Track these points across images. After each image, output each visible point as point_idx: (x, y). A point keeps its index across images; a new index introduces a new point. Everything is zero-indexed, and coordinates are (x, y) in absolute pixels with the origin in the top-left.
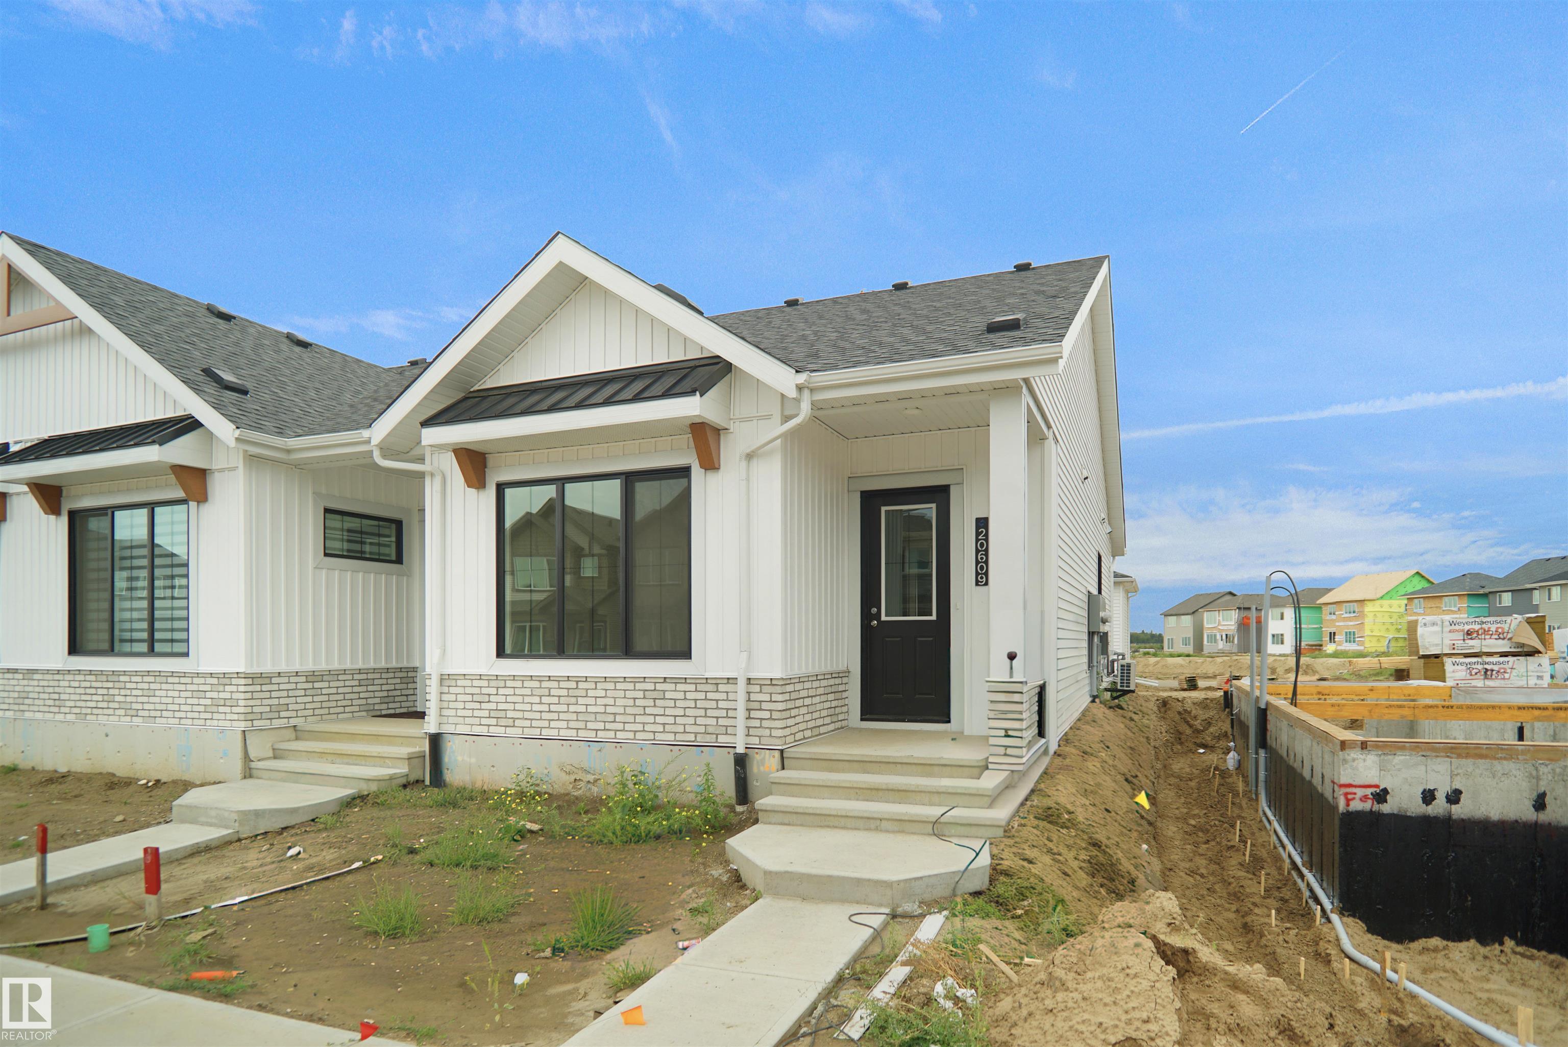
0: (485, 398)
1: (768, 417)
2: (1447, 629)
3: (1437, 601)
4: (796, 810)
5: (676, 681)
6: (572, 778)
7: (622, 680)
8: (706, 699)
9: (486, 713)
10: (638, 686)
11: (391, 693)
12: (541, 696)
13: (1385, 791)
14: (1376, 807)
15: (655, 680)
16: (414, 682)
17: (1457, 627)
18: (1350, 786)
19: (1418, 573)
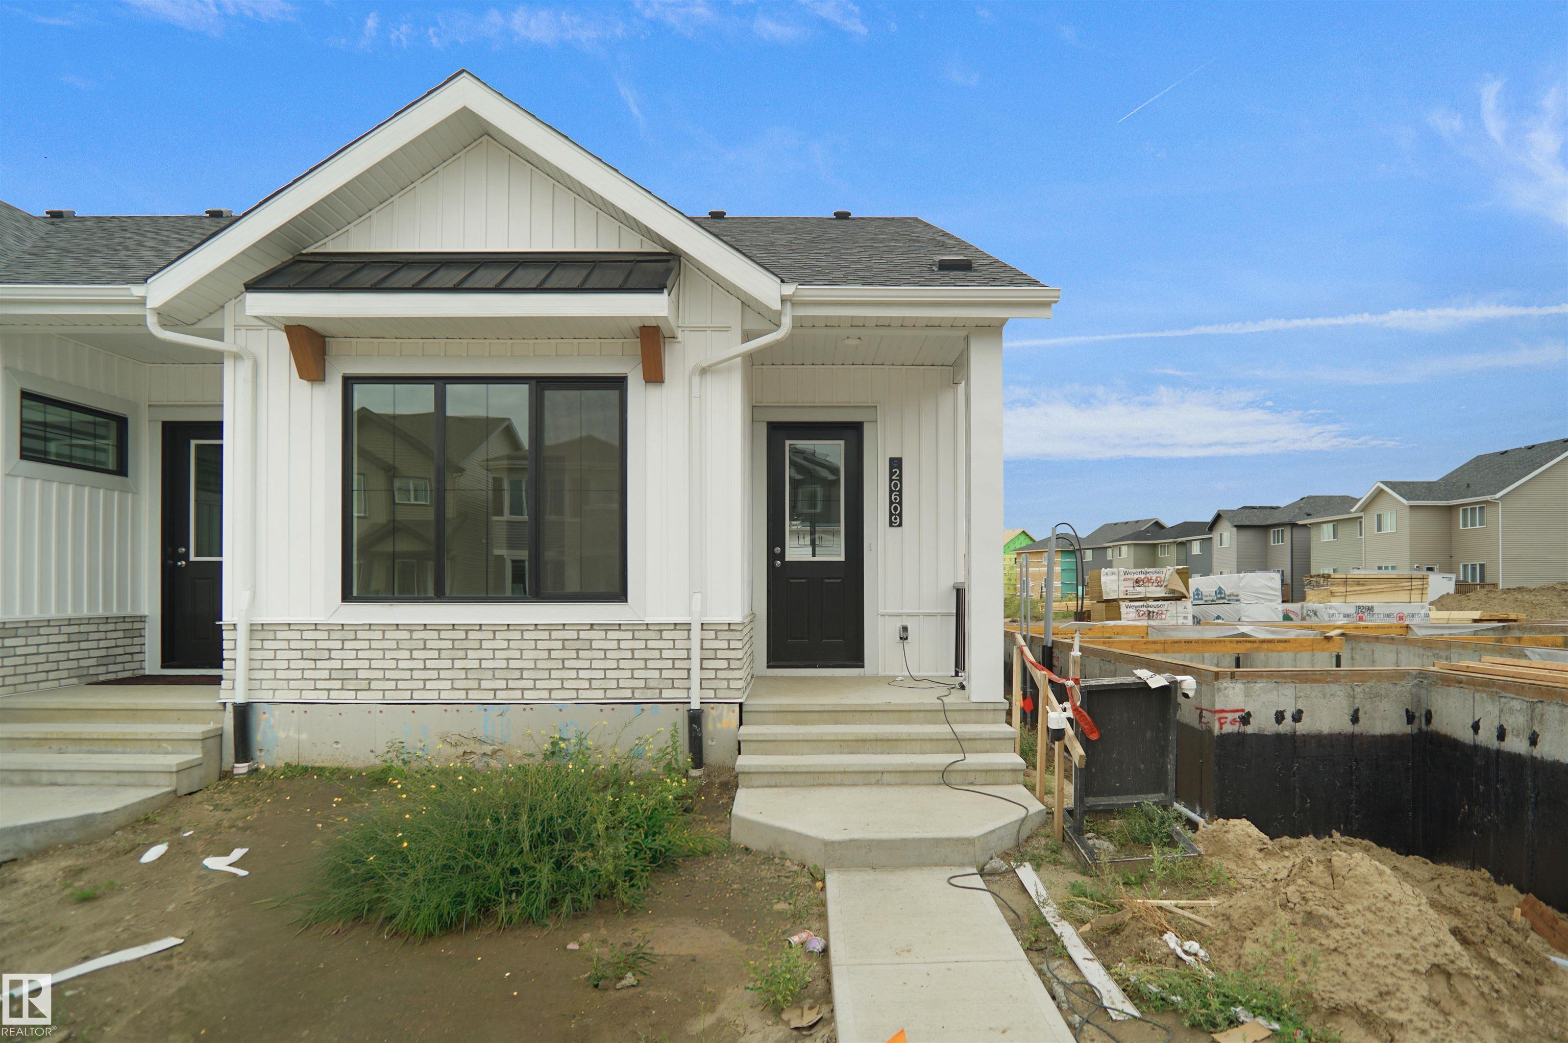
0: (329, 264)
1: (726, 329)
2: (1122, 578)
3: (1039, 555)
4: (785, 770)
5: (606, 628)
6: (460, 751)
7: (533, 628)
8: (646, 648)
9: (325, 675)
10: (555, 635)
11: (111, 652)
12: (411, 650)
13: (1249, 714)
14: (1243, 729)
15: (579, 628)
16: (141, 636)
17: (1129, 576)
18: (1223, 711)
19: (1024, 532)
